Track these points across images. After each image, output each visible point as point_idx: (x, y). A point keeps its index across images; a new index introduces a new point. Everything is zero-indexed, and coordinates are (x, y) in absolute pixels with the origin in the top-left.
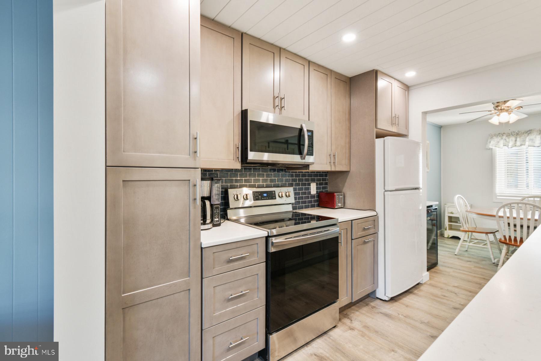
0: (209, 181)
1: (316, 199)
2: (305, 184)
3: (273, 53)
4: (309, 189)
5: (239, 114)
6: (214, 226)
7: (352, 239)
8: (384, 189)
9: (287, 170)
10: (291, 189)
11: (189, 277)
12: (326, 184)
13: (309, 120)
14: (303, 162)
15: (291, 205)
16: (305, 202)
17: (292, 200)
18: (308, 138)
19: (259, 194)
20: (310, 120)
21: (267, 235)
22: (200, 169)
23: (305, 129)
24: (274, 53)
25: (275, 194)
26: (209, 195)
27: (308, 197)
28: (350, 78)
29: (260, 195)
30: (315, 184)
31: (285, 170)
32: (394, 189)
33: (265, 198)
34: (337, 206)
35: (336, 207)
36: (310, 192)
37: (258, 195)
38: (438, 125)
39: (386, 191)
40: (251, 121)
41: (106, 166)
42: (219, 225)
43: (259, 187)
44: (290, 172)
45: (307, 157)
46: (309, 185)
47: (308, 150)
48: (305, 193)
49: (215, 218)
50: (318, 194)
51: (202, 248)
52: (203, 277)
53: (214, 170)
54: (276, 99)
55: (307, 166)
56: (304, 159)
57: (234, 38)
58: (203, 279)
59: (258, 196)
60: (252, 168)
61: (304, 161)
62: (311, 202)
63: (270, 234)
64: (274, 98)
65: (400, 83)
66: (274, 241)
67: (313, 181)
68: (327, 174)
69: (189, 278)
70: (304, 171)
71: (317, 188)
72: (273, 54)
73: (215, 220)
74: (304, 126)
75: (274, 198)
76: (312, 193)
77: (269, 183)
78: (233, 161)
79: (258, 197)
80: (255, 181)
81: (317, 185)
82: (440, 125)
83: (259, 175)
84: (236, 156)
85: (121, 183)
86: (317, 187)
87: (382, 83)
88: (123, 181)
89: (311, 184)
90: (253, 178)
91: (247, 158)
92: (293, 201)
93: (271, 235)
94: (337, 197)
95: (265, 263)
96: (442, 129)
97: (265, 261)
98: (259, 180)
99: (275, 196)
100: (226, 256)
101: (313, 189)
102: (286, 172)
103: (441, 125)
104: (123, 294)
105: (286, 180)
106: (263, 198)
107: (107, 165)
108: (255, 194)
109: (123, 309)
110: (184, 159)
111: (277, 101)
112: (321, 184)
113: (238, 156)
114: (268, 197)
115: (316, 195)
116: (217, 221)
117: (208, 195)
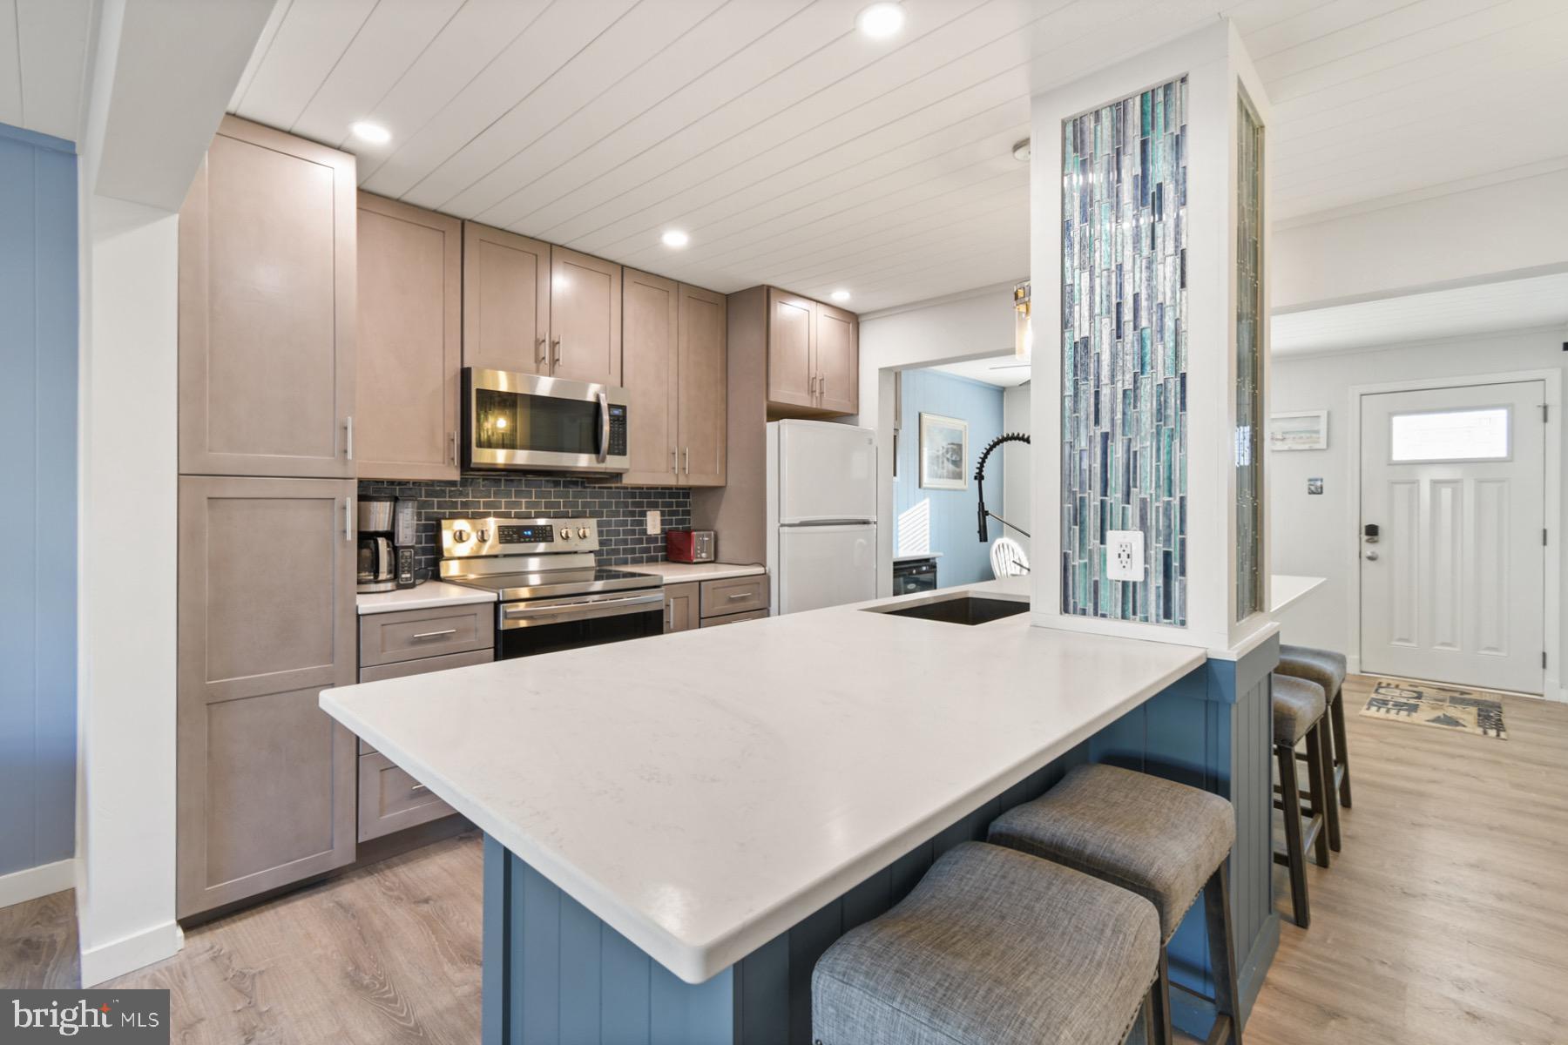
0: (388, 503)
1: (660, 544)
2: (632, 514)
3: (533, 254)
4: (642, 523)
5: (455, 376)
6: (400, 587)
7: (700, 618)
8: (779, 522)
9: (588, 483)
10: (593, 522)
11: (332, 662)
12: (688, 513)
13: (622, 386)
14: (602, 468)
15: (592, 555)
16: (633, 551)
17: (593, 543)
18: (610, 420)
19: (513, 531)
20: (625, 384)
21: (496, 599)
22: (356, 481)
23: (604, 404)
24: (536, 256)
25: (552, 530)
26: (390, 529)
27: (640, 541)
28: (727, 295)
29: (514, 533)
30: (659, 512)
31: (583, 483)
32: (797, 522)
33: (527, 540)
34: (697, 558)
35: (695, 561)
36: (646, 530)
37: (511, 533)
38: (997, 386)
39: (782, 525)
40: (478, 391)
41: (179, 474)
42: (412, 586)
43: (518, 516)
44: (595, 488)
45: (608, 457)
46: (643, 514)
47: (610, 444)
48: (633, 532)
49: (403, 572)
50: (666, 533)
51: (358, 616)
52: (362, 665)
53: (388, 482)
54: (540, 344)
55: (617, 476)
56: (603, 461)
57: (443, 232)
58: (361, 669)
59: (507, 535)
60: (503, 478)
61: (603, 466)
62: (647, 550)
63: (503, 596)
64: (538, 343)
65: (830, 308)
66: (508, 611)
67: (654, 506)
68: (688, 494)
69: (331, 665)
70: (613, 485)
71: (663, 523)
72: (534, 257)
73: (403, 576)
74: (602, 396)
75: (549, 539)
76: (649, 533)
77: (543, 510)
78: (441, 465)
79: (511, 536)
80: (509, 505)
81: (663, 514)
82: (999, 384)
83: (518, 494)
84: (449, 455)
85: (205, 502)
86: (662, 520)
87: (787, 311)
88: (209, 498)
89: (648, 513)
90: (503, 500)
91: (470, 460)
92: (596, 547)
93: (506, 599)
94: (695, 540)
95: (492, 650)
96: (1005, 394)
97: (492, 645)
98: (518, 504)
99: (552, 536)
100: (406, 632)
101: (654, 523)
102: (585, 487)
103: (1003, 385)
104: (209, 680)
105: (585, 505)
106: (522, 540)
107: (181, 472)
108: (503, 532)
109: (208, 704)
110: (321, 462)
111: (545, 351)
112: (672, 513)
113: (452, 456)
114: (535, 537)
115: (659, 536)
116: (407, 578)
117: (386, 529)
